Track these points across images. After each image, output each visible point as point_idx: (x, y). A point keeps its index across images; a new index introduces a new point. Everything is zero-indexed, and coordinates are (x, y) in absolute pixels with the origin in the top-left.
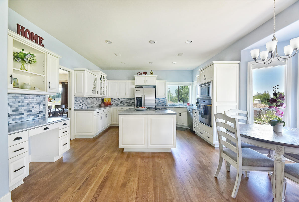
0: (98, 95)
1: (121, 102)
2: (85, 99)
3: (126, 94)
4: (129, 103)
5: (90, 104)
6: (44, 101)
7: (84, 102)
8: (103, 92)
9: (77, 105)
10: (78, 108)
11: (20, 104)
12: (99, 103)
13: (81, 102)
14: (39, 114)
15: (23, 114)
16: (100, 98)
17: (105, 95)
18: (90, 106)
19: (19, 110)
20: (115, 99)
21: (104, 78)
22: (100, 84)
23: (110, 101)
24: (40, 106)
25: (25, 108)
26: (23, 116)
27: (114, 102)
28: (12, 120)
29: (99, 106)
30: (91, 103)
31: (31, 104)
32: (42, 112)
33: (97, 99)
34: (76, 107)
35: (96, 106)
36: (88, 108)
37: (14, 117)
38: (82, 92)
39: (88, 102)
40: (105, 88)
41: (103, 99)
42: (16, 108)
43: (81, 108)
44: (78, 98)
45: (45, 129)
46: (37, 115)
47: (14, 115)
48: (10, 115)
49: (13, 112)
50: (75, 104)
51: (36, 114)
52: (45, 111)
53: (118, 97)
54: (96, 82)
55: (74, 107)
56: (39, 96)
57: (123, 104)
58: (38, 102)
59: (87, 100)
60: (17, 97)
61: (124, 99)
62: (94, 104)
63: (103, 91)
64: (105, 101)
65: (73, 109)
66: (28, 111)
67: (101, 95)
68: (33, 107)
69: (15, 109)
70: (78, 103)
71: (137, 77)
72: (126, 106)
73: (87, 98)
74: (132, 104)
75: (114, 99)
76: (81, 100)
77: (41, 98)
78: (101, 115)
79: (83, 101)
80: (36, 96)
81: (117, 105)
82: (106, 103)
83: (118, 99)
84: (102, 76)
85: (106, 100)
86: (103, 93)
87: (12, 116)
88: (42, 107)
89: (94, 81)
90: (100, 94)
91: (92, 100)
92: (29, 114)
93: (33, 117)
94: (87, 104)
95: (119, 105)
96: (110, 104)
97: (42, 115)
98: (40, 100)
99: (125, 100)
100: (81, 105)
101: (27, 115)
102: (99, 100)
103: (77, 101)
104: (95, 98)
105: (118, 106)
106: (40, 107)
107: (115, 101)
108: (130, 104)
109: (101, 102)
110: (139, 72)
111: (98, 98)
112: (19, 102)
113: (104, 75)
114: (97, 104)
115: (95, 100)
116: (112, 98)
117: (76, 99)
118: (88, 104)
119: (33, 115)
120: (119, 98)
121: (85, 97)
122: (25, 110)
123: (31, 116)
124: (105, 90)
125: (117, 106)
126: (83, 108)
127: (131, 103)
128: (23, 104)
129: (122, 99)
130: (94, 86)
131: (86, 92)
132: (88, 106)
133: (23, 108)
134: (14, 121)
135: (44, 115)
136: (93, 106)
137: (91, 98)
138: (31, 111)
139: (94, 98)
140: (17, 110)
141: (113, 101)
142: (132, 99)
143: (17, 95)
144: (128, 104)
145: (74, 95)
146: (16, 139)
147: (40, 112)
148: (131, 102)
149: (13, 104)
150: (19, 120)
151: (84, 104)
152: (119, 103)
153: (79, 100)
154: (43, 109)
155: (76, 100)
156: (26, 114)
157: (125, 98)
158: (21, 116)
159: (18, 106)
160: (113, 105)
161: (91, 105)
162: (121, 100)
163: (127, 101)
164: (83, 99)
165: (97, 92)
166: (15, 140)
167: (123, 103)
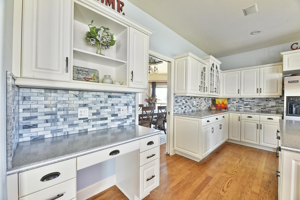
0: (207, 94)
1: (247, 105)
2: (189, 99)
3: (259, 90)
4: (263, 107)
5: (195, 106)
6: (133, 102)
7: (187, 104)
8: (216, 89)
9: (178, 107)
10: (179, 112)
11: (103, 105)
12: (208, 106)
13: (183, 104)
14: (127, 119)
15: (106, 119)
16: (210, 99)
17: (218, 93)
18: (195, 109)
19: (101, 113)
20: (233, 99)
21: (217, 68)
22: (211, 76)
23: (226, 102)
24: (128, 108)
25: (109, 110)
26: (105, 122)
27: (231, 105)
28: (92, 127)
29: (208, 109)
30: (197, 105)
31: (117, 105)
32: (131, 116)
33: (205, 99)
34: (177, 111)
35: (203, 109)
36: (192, 111)
37: (94, 123)
38: (184, 89)
39: (193, 104)
40: (218, 83)
41: (214, 100)
42: (97, 110)
43: (183, 112)
44: (179, 98)
45: (112, 154)
46: (125, 120)
47: (94, 120)
48: (89, 120)
49: (93, 115)
50: (175, 106)
51: (123, 120)
52: (135, 115)
53: (239, 96)
54: (204, 73)
55: (174, 111)
56: (127, 95)
57: (251, 108)
58: (126, 103)
59: (191, 101)
60: (99, 96)
61: (251, 100)
62: (201, 107)
63: (215, 87)
64: (217, 103)
65: (172, 113)
66: (113, 115)
67: (212, 94)
68: (119, 110)
69: (95, 111)
70: (179, 105)
71: (287, 56)
72: (258, 112)
73: (191, 98)
74: (272, 109)
75: (231, 100)
76: (184, 101)
77: (131, 97)
78: (212, 126)
79: (186, 102)
80: (123, 94)
81: (238, 109)
82: (219, 105)
83: (239, 100)
84: (213, 64)
85: (219, 101)
86: (214, 90)
87: (91, 121)
88: (131, 109)
89: (202, 73)
90: (211, 92)
91: (198, 101)
92: (114, 119)
93: (120, 123)
94: (191, 106)
95: (241, 109)
96: (226, 108)
97: (131, 121)
98: (128, 100)
99: (254, 102)
100: (183, 107)
101: (112, 120)
102: (208, 101)
103: (178, 103)
104: (203, 98)
105: (239, 111)
106: (128, 110)
107: (233, 103)
108: (265, 109)
109: (211, 103)
110: (297, 44)
111: (207, 99)
112: (101, 102)
113: (218, 63)
114: (206, 107)
115: (203, 101)
116: (229, 99)
117: (176, 99)
118: (193, 107)
119: (119, 120)
120: (241, 99)
121: (189, 97)
122: (109, 113)
123: (116, 121)
124: (218, 86)
125: (237, 111)
126: (186, 111)
127: (268, 107)
128: (106, 105)
129: (247, 100)
130: (202, 80)
131: (190, 89)
132: (193, 109)
133: (106, 110)
134: (95, 129)
135: (134, 121)
136: (200, 109)
137: (197, 98)
138: (117, 115)
139: (201, 98)
140: (98, 113)
141: (229, 102)
142: (271, 101)
143: (98, 93)
144: (262, 109)
145: (174, 94)
146: (46, 178)
147: (128, 117)
148: (268, 105)
149: (93, 106)
150: (101, 126)
151: (187, 107)
152: (241, 106)
153: (181, 101)
154: (132, 113)
155: (176, 101)
156: (110, 118)
157: (255, 98)
158: (103, 121)
159: (99, 108)
160: (229, 108)
161: (197, 108)
162: (245, 102)
163: (259, 103)
164: (186, 99)
165: (206, 89)
166: (43, 179)
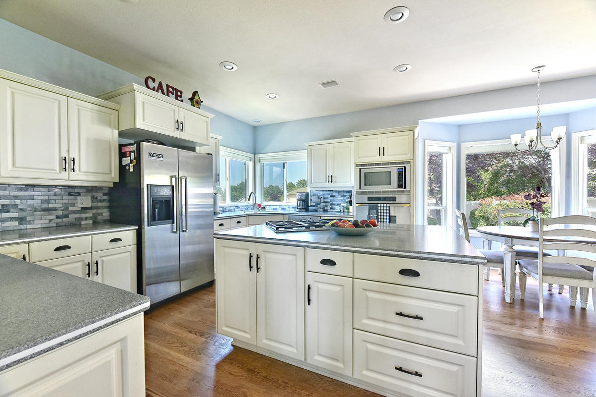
3: (67, 164)
4: (60, 213)
57: (21, 220)
74: (84, 215)
99: (31, 197)
108: (67, 216)
110: (154, 80)
127: (74, 212)
142: (79, 194)
144: (57, 217)
148: (73, 205)
157: (34, 186)
163: (48, 201)
167: (16, 215)
